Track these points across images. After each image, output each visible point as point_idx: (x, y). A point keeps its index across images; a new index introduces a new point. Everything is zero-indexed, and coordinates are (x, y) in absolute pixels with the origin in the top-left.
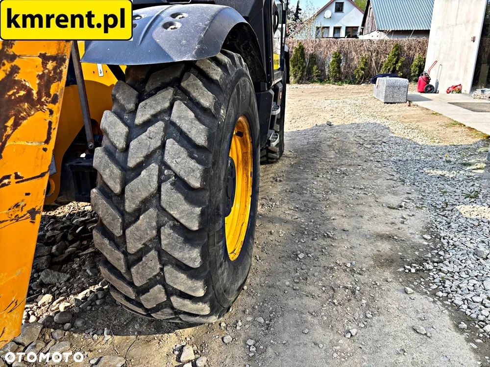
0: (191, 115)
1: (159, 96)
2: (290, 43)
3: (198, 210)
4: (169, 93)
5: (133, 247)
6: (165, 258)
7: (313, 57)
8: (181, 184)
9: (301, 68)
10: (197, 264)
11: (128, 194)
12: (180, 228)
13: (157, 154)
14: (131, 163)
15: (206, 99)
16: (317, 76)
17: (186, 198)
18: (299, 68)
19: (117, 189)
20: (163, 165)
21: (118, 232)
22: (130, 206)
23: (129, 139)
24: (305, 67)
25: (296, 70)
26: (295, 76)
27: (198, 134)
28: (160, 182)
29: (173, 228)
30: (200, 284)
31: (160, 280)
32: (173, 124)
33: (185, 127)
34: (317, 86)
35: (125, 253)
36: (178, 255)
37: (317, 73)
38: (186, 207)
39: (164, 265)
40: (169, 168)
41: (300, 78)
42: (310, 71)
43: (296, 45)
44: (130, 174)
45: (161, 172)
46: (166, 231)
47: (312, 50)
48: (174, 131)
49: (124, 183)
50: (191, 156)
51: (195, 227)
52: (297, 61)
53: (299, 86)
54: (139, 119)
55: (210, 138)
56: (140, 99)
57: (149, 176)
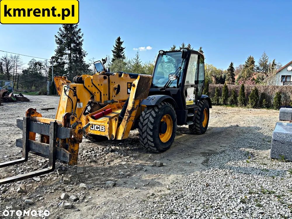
0: (154, 112)
1: (150, 109)
2: (250, 87)
3: (153, 126)
4: (152, 109)
5: (143, 131)
6: (147, 133)
7: (263, 94)
8: (151, 122)
9: (256, 100)
10: (152, 135)
11: (144, 123)
12: (150, 129)
14: (145, 119)
15: (157, 110)
16: (265, 105)
17: (151, 124)
18: (254, 100)
19: (142, 122)
20: (149, 119)
21: (141, 128)
22: (144, 125)
23: (145, 115)
24: (258, 99)
25: (252, 101)
26: (252, 104)
27: (154, 115)
28: (148, 121)
30: (152, 139)
31: (146, 137)
32: (151, 114)
33: (153, 114)
34: (265, 110)
36: (149, 133)
37: (265, 103)
38: (151, 125)
39: (147, 134)
41: (255, 105)
42: (261, 102)
43: (253, 88)
44: (144, 120)
45: (148, 120)
46: (148, 129)
47: (263, 91)
48: (151, 115)
49: (143, 121)
50: (153, 118)
51: (152, 129)
52: (253, 96)
53: (253, 109)
54: (147, 113)
55: (156, 116)
56: (148, 110)
57: (147, 120)
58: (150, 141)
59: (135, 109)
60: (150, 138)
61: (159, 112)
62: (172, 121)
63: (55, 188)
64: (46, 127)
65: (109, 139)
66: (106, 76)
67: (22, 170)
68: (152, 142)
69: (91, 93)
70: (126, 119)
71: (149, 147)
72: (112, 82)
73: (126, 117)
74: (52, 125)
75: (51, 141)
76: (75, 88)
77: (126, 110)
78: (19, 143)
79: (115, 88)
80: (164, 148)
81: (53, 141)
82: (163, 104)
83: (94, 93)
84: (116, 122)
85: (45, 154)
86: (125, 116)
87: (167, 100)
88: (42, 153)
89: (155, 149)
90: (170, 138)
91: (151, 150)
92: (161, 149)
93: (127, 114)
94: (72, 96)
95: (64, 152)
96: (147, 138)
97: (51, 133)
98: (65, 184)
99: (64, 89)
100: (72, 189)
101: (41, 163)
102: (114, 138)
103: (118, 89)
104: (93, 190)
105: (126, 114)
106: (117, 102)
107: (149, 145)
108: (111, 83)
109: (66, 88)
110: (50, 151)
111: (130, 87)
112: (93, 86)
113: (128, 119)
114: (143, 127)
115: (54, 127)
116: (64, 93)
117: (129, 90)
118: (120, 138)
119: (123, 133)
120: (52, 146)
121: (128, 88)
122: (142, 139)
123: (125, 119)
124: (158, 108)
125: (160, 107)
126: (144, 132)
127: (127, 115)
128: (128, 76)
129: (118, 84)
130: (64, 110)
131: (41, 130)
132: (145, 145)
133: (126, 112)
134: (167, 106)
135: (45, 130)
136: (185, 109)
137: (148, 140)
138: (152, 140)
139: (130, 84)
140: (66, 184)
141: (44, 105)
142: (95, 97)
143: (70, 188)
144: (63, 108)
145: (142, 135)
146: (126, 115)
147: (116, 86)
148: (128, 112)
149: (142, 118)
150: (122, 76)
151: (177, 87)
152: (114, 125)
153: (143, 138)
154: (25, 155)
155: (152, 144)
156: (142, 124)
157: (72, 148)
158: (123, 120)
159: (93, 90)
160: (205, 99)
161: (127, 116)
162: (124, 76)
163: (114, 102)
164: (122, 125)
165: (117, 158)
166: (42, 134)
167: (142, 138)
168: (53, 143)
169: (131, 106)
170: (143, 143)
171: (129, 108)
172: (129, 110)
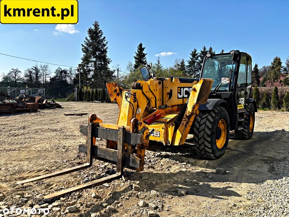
0: (211, 117)
1: (206, 115)
3: (210, 132)
4: (208, 114)
5: (200, 137)
6: (205, 139)
8: (208, 127)
10: (210, 141)
11: (200, 128)
12: (207, 134)
13: (205, 123)
14: (201, 124)
15: (214, 115)
19: (198, 127)
20: (206, 124)
21: (198, 134)
22: (200, 130)
23: (201, 120)
25: (287, 104)
26: (287, 107)
27: (212, 120)
28: (205, 127)
29: (206, 134)
30: (210, 145)
31: (203, 143)
32: (208, 118)
33: (210, 119)
35: (198, 138)
36: (207, 139)
38: (208, 131)
39: (204, 140)
40: (206, 125)
44: (200, 125)
45: (205, 125)
46: (205, 134)
49: (199, 127)
50: (210, 123)
51: (210, 134)
53: (288, 113)
54: (203, 117)
55: (213, 121)
56: (203, 114)
57: (203, 126)
58: (207, 147)
59: (194, 114)
60: (207, 144)
61: (216, 116)
62: (226, 126)
63: (128, 195)
64: (113, 132)
65: (164, 144)
66: (160, 81)
67: (86, 175)
68: (209, 148)
69: (148, 99)
70: (184, 124)
71: (206, 154)
72: (165, 87)
73: (184, 122)
74: (121, 130)
75: (120, 147)
76: (135, 93)
77: (185, 115)
78: (82, 149)
79: (168, 93)
80: (219, 155)
81: (121, 146)
82: (219, 109)
83: (150, 98)
84: (172, 128)
85: (111, 159)
86: (182, 122)
87: (222, 105)
88: (108, 158)
89: (212, 155)
90: (224, 143)
91: (207, 157)
92: (217, 155)
93: (185, 119)
94: (132, 102)
95: (134, 158)
96: (204, 144)
97: (119, 139)
98: (135, 190)
99: (125, 95)
100: (146, 196)
101: (101, 168)
102: (170, 144)
103: (170, 94)
104: (167, 197)
105: (183, 119)
106: (169, 107)
107: (206, 151)
108: (164, 88)
109: (127, 95)
110: (118, 157)
111: (180, 91)
112: (150, 92)
113: (186, 125)
114: (200, 132)
115: (123, 133)
116: (125, 99)
117: (179, 94)
118: (177, 143)
119: (181, 139)
120: (121, 151)
121: (178, 93)
122: (197, 145)
123: (183, 124)
124: (215, 113)
125: (216, 111)
126: (201, 138)
128: (178, 80)
129: (170, 89)
130: (125, 116)
131: (107, 135)
132: (201, 151)
133: (185, 116)
134: (222, 111)
135: (111, 136)
136: (236, 113)
137: (205, 146)
138: (210, 147)
139: (180, 89)
140: (136, 191)
141: (76, 111)
142: (151, 102)
143: (143, 195)
144: (125, 114)
145: (198, 141)
147: (169, 91)
148: (186, 117)
149: (197, 123)
150: (173, 81)
151: (228, 91)
152: (171, 130)
153: (200, 144)
154: (90, 160)
155: (210, 150)
156: (198, 129)
157: (140, 154)
158: (181, 125)
159: (150, 95)
160: (251, 102)
161: (185, 122)
162: (175, 80)
163: (167, 107)
164: (179, 130)
165: (174, 164)
166: (108, 139)
167: (198, 144)
168: (122, 149)
169: (191, 111)
170: (199, 149)
171: (188, 112)
172: (187, 115)
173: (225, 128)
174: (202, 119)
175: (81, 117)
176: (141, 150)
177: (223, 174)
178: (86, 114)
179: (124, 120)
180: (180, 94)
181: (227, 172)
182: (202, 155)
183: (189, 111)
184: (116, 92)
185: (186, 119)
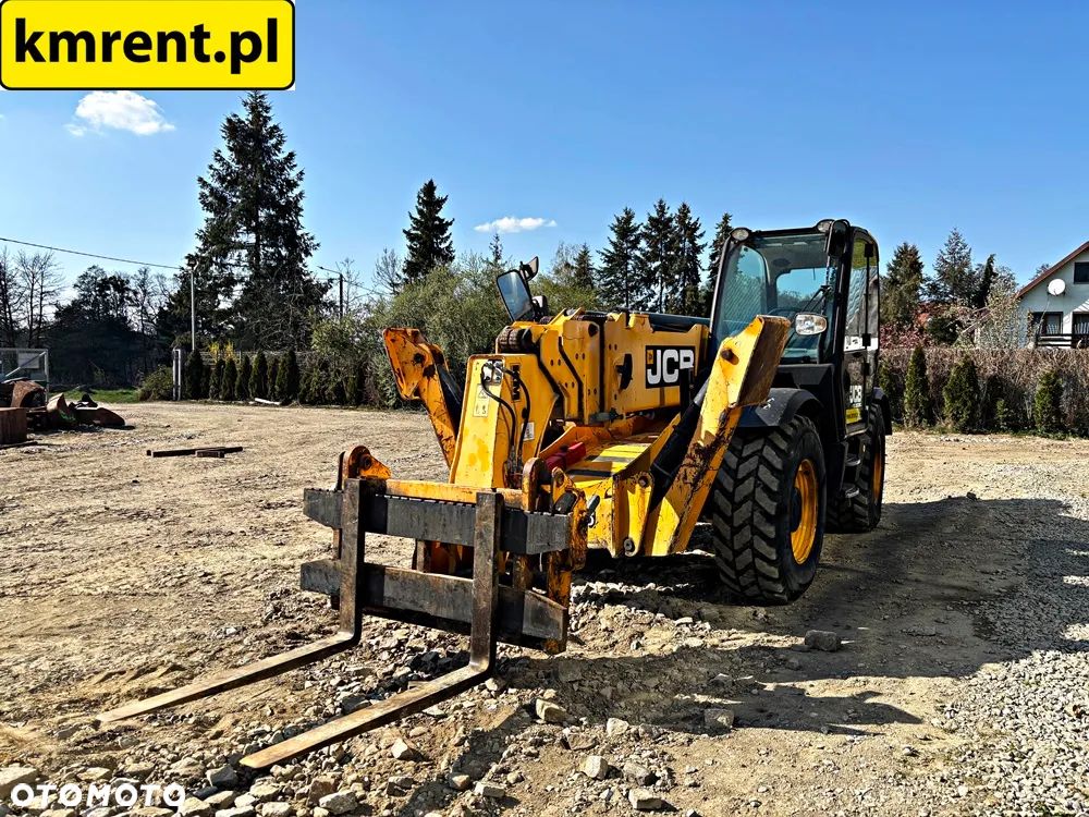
0: (774, 453)
1: (756, 442)
2: (945, 356)
3: (775, 504)
4: (762, 441)
5: (737, 522)
6: (756, 531)
7: (994, 381)
8: (767, 489)
9: (969, 404)
10: (773, 536)
11: (736, 493)
12: (765, 513)
13: (754, 473)
14: (740, 477)
15: (783, 445)
16: (1005, 420)
17: (769, 497)
18: (965, 403)
19: (731, 490)
20: (757, 478)
21: (729, 514)
22: (737, 499)
23: (738, 465)
24: (979, 400)
25: (958, 408)
26: (956, 418)
27: (778, 463)
28: (755, 487)
29: (761, 513)
31: (750, 545)
32: (764, 457)
33: (770, 459)
34: (1005, 439)
35: (732, 527)
36: (762, 529)
37: (1005, 413)
38: (769, 501)
39: (753, 534)
40: (760, 480)
41: (968, 422)
42: (990, 411)
43: (958, 361)
44: (738, 482)
45: (755, 482)
46: (757, 514)
47: (994, 370)
48: (764, 461)
49: (735, 486)
50: (772, 474)
51: (773, 513)
52: (961, 390)
53: (962, 438)
54: (744, 455)
55: (783, 467)
56: (745, 444)
57: (750, 483)
58: (764, 558)
59: (723, 443)
60: (763, 547)
61: (789, 450)
62: (815, 483)
63: (531, 739)
64: (451, 512)
65: (613, 553)
66: (594, 324)
68: (771, 562)
69: (556, 388)
70: (690, 479)
71: (758, 584)
72: (610, 347)
73: (688, 470)
74: (488, 503)
75: (483, 564)
76: (516, 368)
77: (691, 446)
78: (315, 577)
79: (619, 369)
80: (800, 585)
81: (490, 563)
82: (796, 422)
83: (564, 385)
84: (643, 493)
85: (444, 613)
86: (682, 470)
87: (807, 409)
88: (432, 611)
89: (780, 588)
90: (811, 545)
91: (762, 595)
92: (795, 587)
93: (693, 459)
94: (508, 400)
95: (539, 604)
96: (753, 549)
97: (481, 535)
98: (548, 722)
99: (482, 374)
100: (596, 742)
101: (384, 649)
102: (636, 551)
103: (626, 370)
104: (673, 741)
105: (687, 461)
106: (622, 417)
107: (758, 574)
108: (607, 349)
109: (488, 372)
110: (475, 602)
111: (651, 362)
112: (563, 361)
113: (697, 480)
114: (736, 506)
115: (496, 512)
116: (480, 388)
117: (650, 371)
118: (660, 549)
119: (677, 533)
120: (487, 581)
121: (648, 367)
122: (729, 554)
123: (685, 478)
124: (786, 437)
125: (790, 431)
126: (741, 527)
127: (695, 466)
128: (647, 321)
129: (623, 355)
130: (483, 450)
131: (426, 525)
132: (739, 573)
133: (690, 450)
134: (808, 431)
135: (444, 525)
136: (842, 439)
137: (756, 554)
138: (774, 557)
139: (651, 352)
140: (553, 724)
142: (566, 399)
143: (588, 738)
144: (481, 443)
145: (732, 539)
146: (690, 465)
147: (619, 359)
148: (698, 452)
150: (631, 323)
151: (817, 361)
152: (638, 501)
153: (736, 547)
154: (352, 621)
155: (773, 568)
156: (730, 496)
157: (556, 588)
158: (677, 483)
159: (561, 373)
160: (877, 401)
161: (693, 469)
162: (636, 322)
163: (615, 418)
164: (670, 501)
165: (649, 624)
166: (430, 538)
167: (732, 548)
168: (491, 571)
169: (714, 432)
170: (732, 565)
171: (703, 436)
172: (702, 444)
173: (811, 491)
174: (742, 460)
175: (220, 460)
176: (559, 573)
177: (832, 651)
178: (239, 449)
179: (479, 464)
180: (654, 373)
181: (843, 642)
182: (741, 586)
183: (707, 433)
184: (420, 365)
185: (698, 461)
